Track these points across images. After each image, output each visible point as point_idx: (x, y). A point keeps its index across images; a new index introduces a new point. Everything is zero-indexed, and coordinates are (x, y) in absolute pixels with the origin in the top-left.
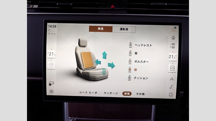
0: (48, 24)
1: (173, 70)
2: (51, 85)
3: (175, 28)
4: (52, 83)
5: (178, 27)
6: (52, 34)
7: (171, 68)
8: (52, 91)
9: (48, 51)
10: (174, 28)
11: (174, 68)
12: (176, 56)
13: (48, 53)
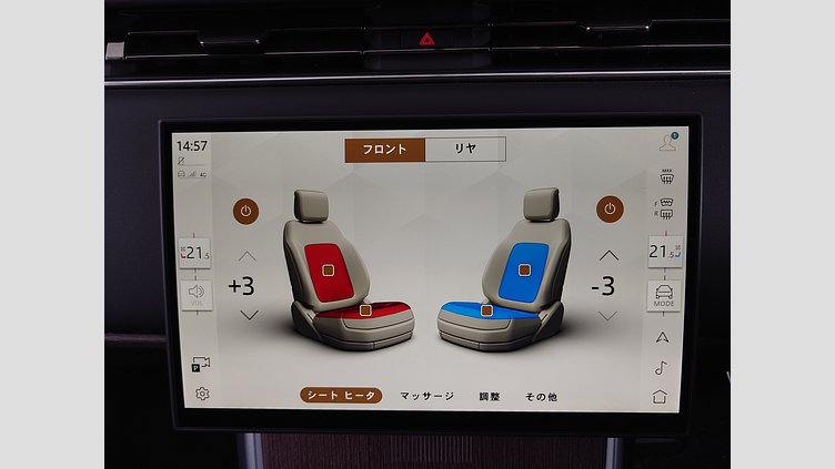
0: (176, 137)
1: (666, 304)
2: (198, 370)
3: (675, 136)
4: (201, 363)
5: (684, 131)
6: (193, 175)
7: (658, 297)
8: (202, 393)
9: (181, 242)
10: (669, 138)
11: (671, 296)
12: (678, 248)
13: (183, 249)
